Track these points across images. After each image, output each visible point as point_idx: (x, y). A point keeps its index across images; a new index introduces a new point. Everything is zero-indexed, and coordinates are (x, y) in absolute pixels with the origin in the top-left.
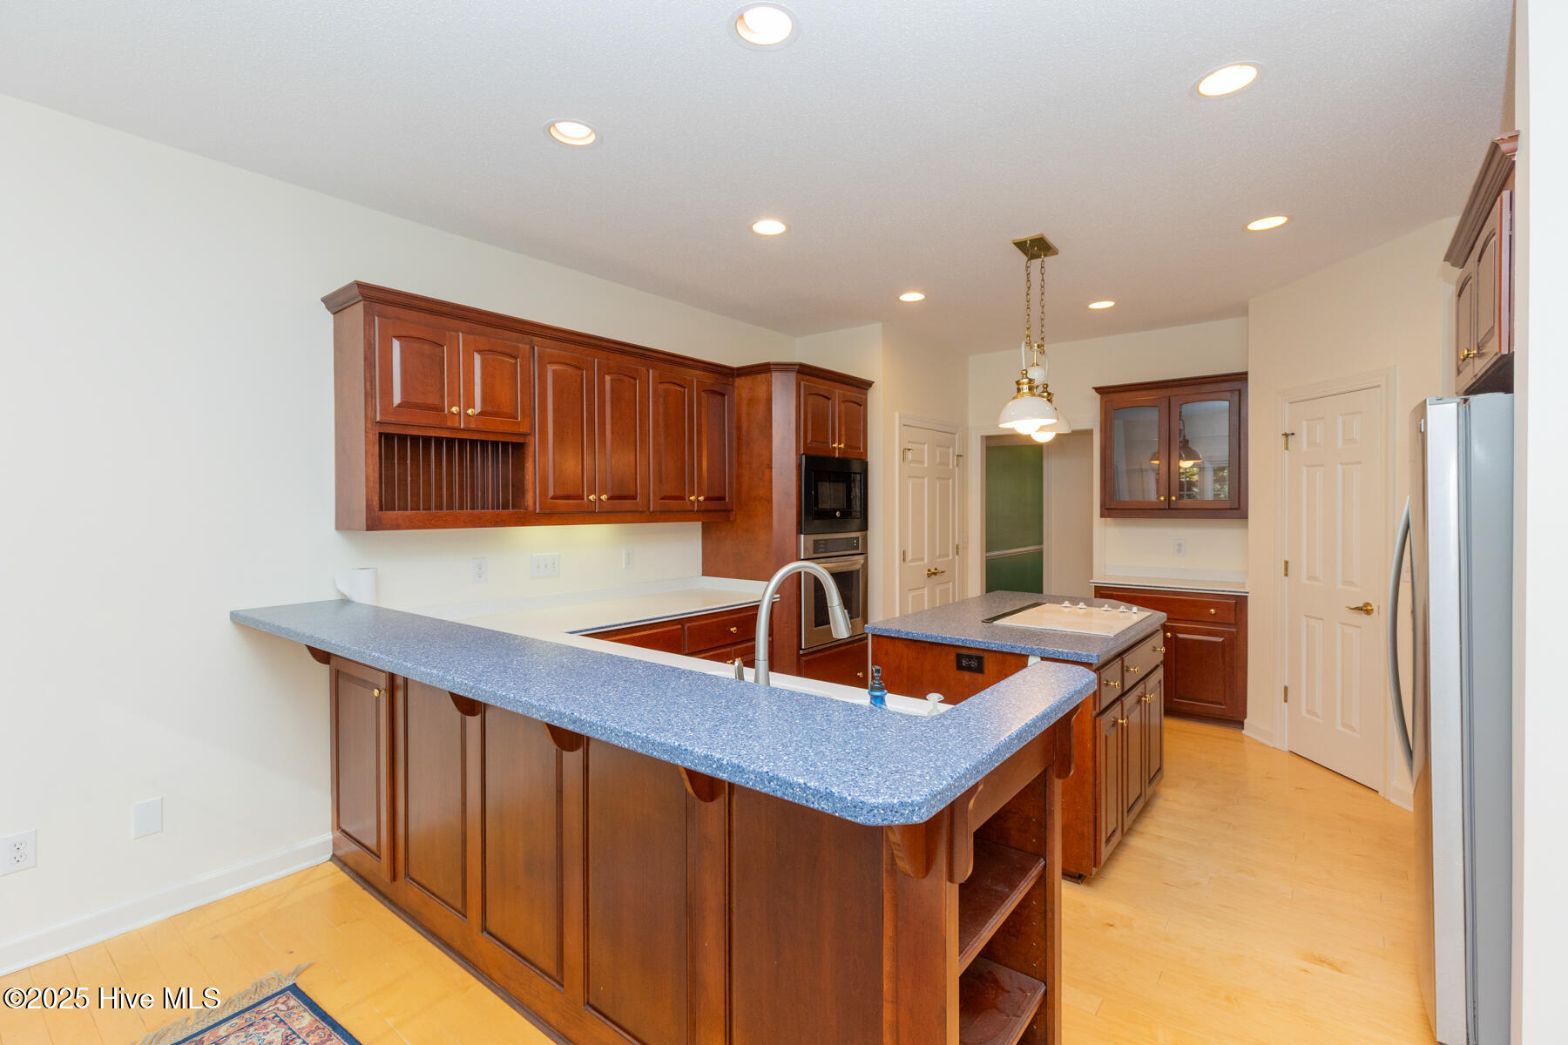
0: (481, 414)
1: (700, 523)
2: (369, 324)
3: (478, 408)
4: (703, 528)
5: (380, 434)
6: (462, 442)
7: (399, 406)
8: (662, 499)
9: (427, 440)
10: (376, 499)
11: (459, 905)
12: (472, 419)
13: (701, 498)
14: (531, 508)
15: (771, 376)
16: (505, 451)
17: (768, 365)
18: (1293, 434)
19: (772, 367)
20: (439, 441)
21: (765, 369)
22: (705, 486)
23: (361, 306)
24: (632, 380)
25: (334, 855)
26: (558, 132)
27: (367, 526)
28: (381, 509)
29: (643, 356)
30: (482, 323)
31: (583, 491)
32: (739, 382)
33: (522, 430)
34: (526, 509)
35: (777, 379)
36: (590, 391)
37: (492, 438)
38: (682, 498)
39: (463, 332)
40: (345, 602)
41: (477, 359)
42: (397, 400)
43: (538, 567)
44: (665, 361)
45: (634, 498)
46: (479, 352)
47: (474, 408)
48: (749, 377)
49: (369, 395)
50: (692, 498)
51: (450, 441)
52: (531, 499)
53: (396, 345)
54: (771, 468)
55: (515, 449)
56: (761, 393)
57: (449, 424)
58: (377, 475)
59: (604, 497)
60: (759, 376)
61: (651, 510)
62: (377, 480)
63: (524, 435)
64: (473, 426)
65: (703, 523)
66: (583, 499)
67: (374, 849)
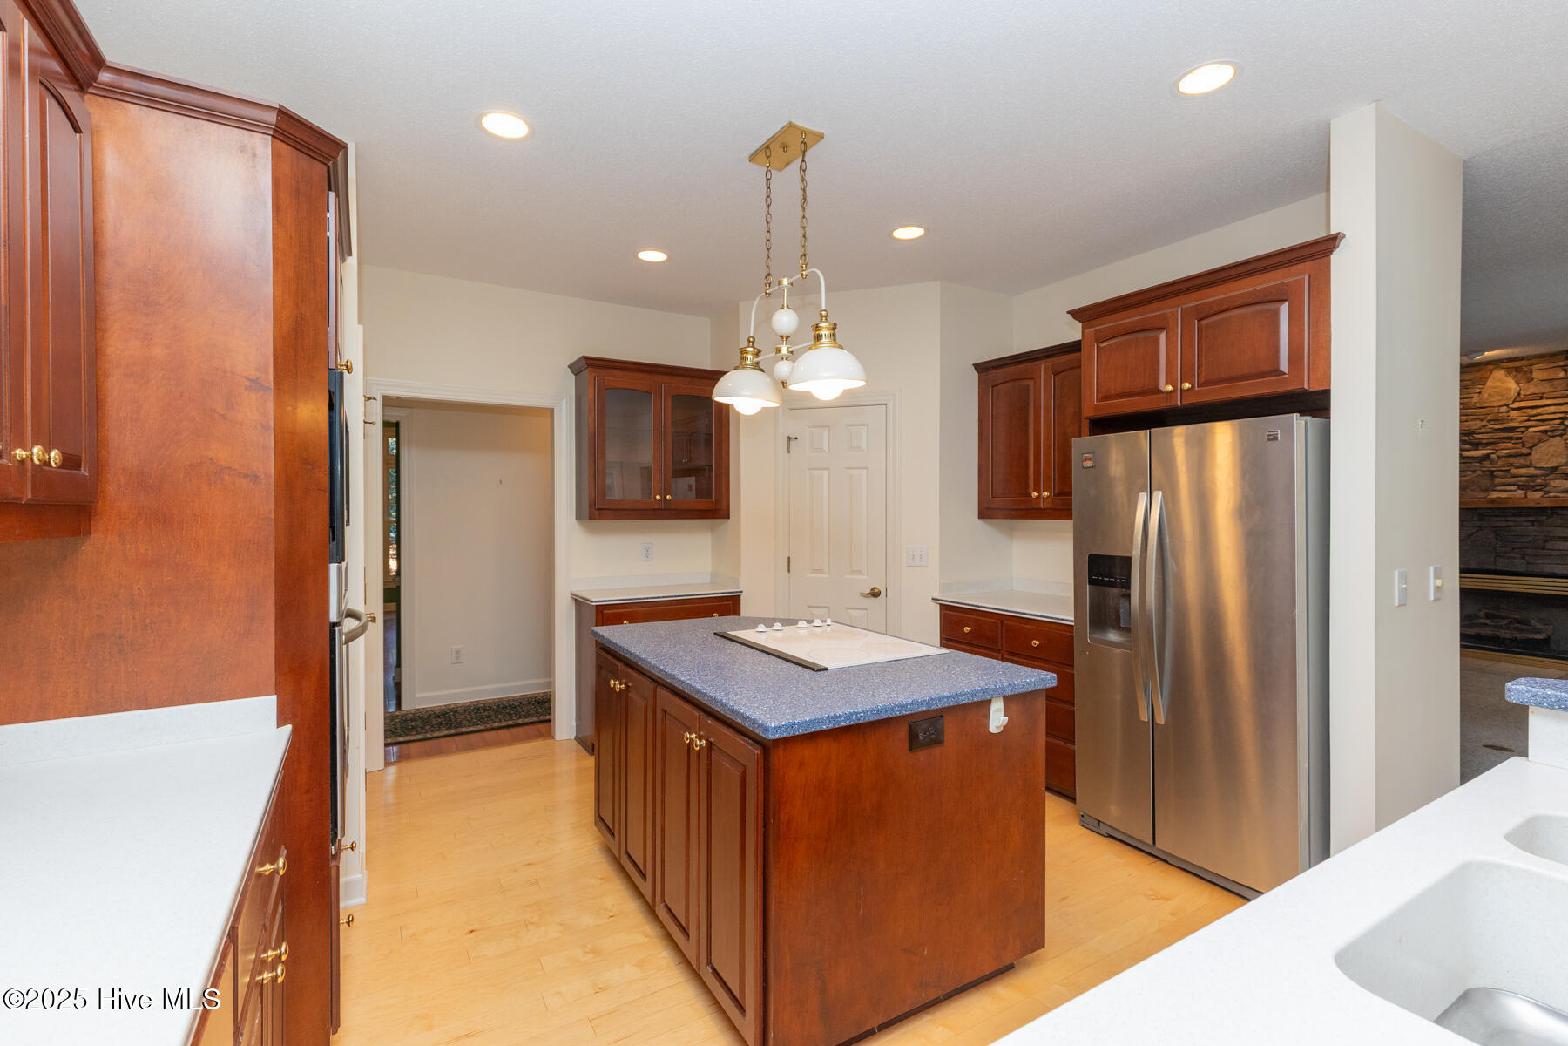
18: (796, 438)
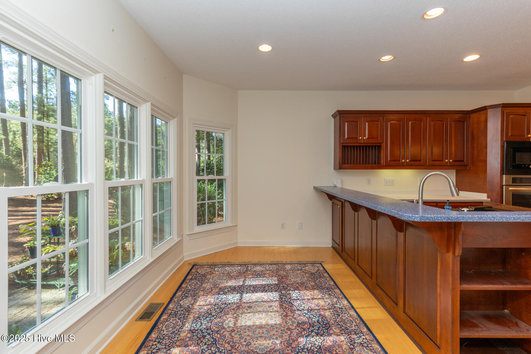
0: (368, 138)
1: (455, 170)
2: (340, 119)
3: (367, 137)
4: (456, 171)
5: (342, 146)
6: (363, 146)
7: (347, 138)
8: (432, 161)
9: (354, 147)
10: (341, 162)
11: (353, 258)
12: (365, 140)
13: (451, 161)
14: (382, 164)
15: (487, 111)
16: (375, 148)
17: (485, 107)
19: (487, 107)
20: (357, 146)
21: (484, 109)
22: (453, 156)
23: (338, 116)
24: (420, 122)
25: (332, 246)
26: (382, 59)
27: (339, 168)
28: (342, 164)
29: (424, 113)
30: (368, 114)
31: (400, 159)
32: (472, 116)
33: (380, 142)
34: (381, 164)
35: (490, 112)
36: (403, 128)
37: (371, 145)
38: (442, 161)
39: (363, 117)
40: (335, 186)
41: (367, 124)
42: (346, 137)
43: (387, 182)
44: (435, 113)
45: (420, 161)
46: (367, 122)
47: (366, 137)
48: (476, 113)
49: (340, 137)
50: (447, 161)
51: (360, 147)
52: (383, 161)
53: (346, 124)
54: (487, 148)
55: (378, 147)
56: (483, 118)
57: (359, 142)
58: (341, 156)
59: (408, 161)
60: (481, 112)
61: (427, 165)
62: (341, 157)
63: (381, 143)
64: (365, 142)
65: (456, 170)
66: (400, 161)
67: (339, 244)
